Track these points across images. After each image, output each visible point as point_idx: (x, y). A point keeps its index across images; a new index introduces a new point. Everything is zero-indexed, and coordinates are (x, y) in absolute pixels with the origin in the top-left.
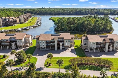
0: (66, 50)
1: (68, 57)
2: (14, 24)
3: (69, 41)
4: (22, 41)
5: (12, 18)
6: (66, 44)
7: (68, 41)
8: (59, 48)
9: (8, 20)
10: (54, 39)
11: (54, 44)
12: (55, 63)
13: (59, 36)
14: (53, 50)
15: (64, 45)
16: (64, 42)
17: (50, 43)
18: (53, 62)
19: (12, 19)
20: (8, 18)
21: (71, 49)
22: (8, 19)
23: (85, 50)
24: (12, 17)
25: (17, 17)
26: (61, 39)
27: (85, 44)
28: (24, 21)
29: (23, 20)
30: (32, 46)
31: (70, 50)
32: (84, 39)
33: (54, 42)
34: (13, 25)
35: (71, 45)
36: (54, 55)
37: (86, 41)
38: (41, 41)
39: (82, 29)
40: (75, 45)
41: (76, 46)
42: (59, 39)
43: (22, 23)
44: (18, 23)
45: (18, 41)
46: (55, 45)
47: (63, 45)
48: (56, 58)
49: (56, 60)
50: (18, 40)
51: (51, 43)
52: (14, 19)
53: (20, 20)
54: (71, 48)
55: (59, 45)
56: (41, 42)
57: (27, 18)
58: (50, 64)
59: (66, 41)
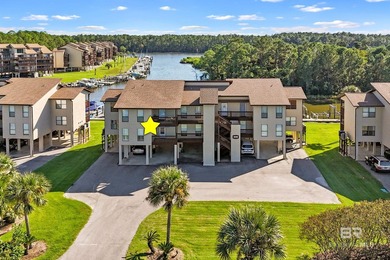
0: (265, 163)
1: (286, 205)
2: (41, 69)
3: (279, 116)
4: (31, 113)
5: (36, 49)
6: (263, 131)
7: (272, 113)
8: (225, 153)
9: (16, 55)
10: (197, 103)
11: (198, 127)
12: (202, 241)
13: (222, 88)
14: (191, 162)
15: (252, 135)
16: (251, 119)
17: (177, 122)
18: (187, 233)
19: (34, 52)
20: (21, 46)
21: (290, 162)
22: (19, 50)
23: (371, 162)
24: (37, 46)
25: (59, 49)
26: (236, 107)
27: (369, 132)
28: (84, 62)
29: (80, 60)
30: (85, 144)
31: (288, 165)
32: (361, 105)
33: (198, 119)
34: (36, 75)
35: (289, 140)
36: (199, 192)
37: (371, 115)
38: (125, 113)
39: (321, 85)
40: (310, 139)
41: (313, 147)
42: (225, 107)
43: (76, 70)
44: (58, 70)
45: (11, 115)
46: (200, 134)
47: (247, 135)
48: (209, 206)
49: (206, 223)
50: (12, 109)
51: (184, 127)
52: (45, 50)
53: (67, 58)
54: (291, 156)
55: (223, 133)
56: (126, 119)
57: (99, 55)
58: (167, 247)
59: (264, 116)
